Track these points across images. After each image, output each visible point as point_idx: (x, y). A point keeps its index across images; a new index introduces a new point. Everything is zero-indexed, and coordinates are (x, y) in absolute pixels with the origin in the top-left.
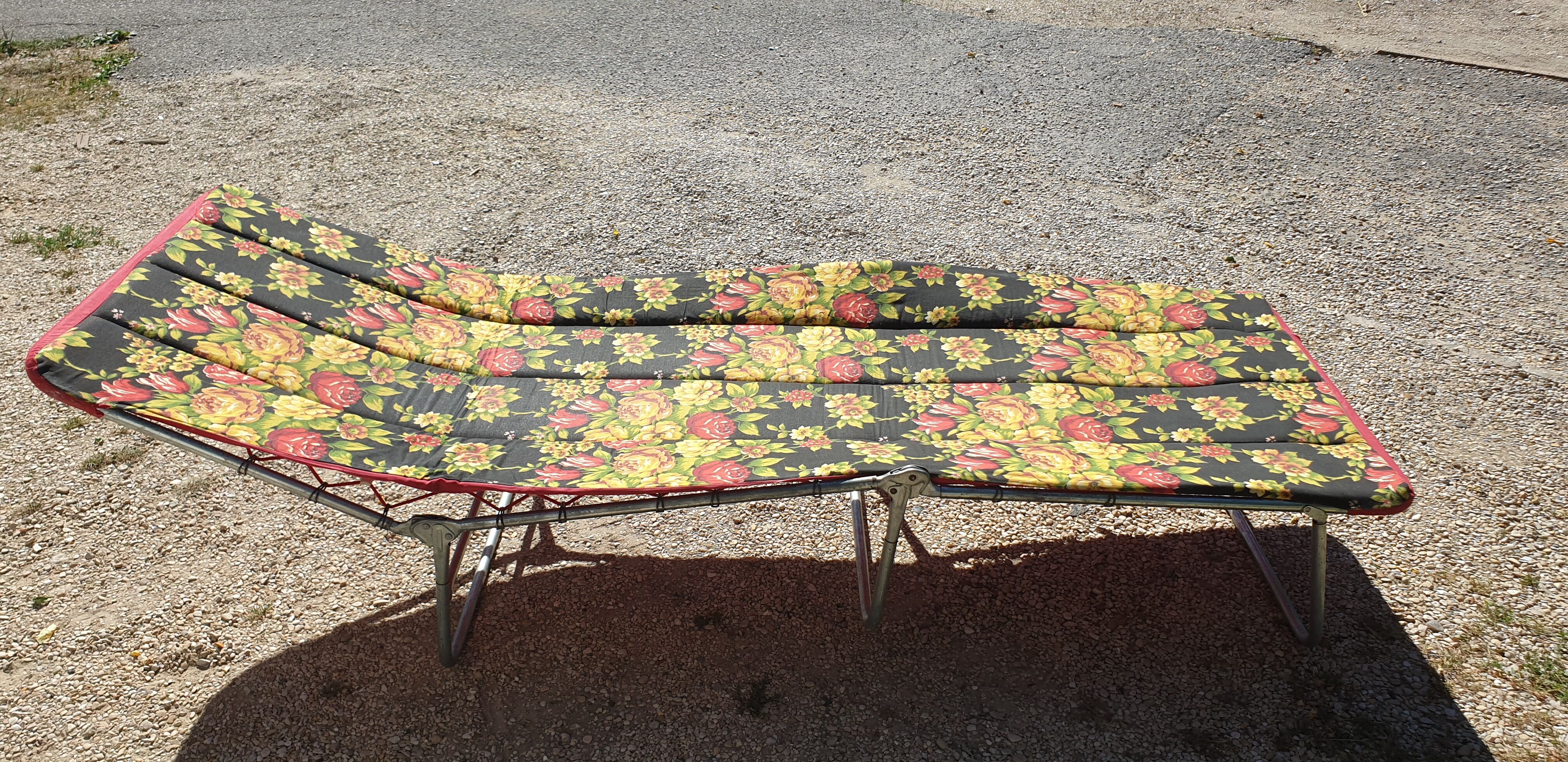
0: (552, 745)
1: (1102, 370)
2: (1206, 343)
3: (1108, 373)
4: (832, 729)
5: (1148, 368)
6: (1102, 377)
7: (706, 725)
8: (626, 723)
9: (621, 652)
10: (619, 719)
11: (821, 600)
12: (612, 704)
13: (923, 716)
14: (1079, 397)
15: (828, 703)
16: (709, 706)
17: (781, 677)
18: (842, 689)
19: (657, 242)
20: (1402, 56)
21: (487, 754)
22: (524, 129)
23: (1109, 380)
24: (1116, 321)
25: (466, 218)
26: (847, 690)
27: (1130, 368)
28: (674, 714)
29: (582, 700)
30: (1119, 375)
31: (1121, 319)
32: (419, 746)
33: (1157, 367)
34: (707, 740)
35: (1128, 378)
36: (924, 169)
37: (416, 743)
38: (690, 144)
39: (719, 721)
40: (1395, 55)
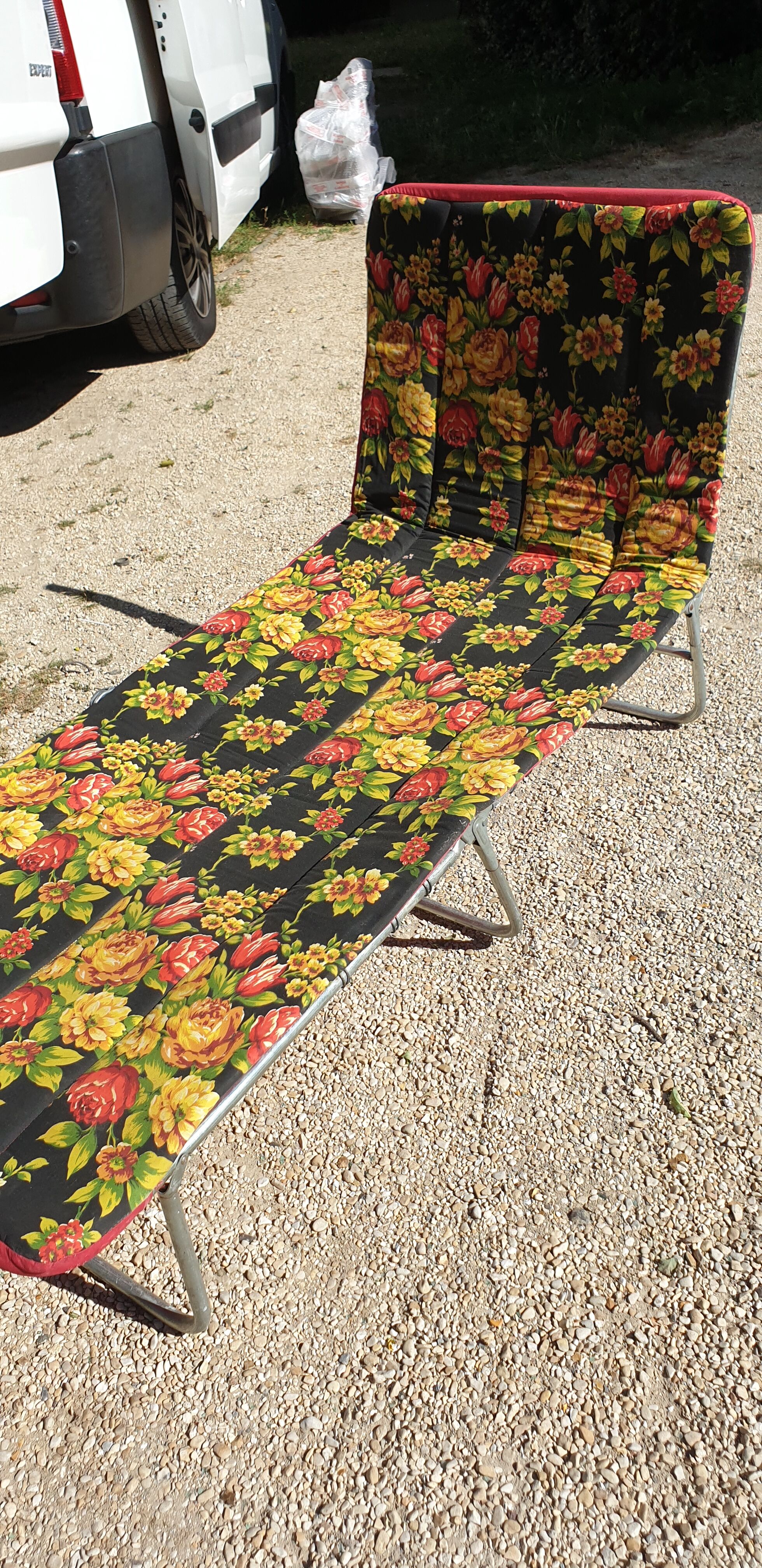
1: (111, 931)
2: (33, 1063)
3: (103, 934)
5: (70, 977)
6: (104, 924)
14: (95, 878)
23: (95, 929)
24: (171, 1003)
27: (89, 961)
30: (90, 944)
31: (170, 1010)
33: (61, 987)
35: (79, 949)
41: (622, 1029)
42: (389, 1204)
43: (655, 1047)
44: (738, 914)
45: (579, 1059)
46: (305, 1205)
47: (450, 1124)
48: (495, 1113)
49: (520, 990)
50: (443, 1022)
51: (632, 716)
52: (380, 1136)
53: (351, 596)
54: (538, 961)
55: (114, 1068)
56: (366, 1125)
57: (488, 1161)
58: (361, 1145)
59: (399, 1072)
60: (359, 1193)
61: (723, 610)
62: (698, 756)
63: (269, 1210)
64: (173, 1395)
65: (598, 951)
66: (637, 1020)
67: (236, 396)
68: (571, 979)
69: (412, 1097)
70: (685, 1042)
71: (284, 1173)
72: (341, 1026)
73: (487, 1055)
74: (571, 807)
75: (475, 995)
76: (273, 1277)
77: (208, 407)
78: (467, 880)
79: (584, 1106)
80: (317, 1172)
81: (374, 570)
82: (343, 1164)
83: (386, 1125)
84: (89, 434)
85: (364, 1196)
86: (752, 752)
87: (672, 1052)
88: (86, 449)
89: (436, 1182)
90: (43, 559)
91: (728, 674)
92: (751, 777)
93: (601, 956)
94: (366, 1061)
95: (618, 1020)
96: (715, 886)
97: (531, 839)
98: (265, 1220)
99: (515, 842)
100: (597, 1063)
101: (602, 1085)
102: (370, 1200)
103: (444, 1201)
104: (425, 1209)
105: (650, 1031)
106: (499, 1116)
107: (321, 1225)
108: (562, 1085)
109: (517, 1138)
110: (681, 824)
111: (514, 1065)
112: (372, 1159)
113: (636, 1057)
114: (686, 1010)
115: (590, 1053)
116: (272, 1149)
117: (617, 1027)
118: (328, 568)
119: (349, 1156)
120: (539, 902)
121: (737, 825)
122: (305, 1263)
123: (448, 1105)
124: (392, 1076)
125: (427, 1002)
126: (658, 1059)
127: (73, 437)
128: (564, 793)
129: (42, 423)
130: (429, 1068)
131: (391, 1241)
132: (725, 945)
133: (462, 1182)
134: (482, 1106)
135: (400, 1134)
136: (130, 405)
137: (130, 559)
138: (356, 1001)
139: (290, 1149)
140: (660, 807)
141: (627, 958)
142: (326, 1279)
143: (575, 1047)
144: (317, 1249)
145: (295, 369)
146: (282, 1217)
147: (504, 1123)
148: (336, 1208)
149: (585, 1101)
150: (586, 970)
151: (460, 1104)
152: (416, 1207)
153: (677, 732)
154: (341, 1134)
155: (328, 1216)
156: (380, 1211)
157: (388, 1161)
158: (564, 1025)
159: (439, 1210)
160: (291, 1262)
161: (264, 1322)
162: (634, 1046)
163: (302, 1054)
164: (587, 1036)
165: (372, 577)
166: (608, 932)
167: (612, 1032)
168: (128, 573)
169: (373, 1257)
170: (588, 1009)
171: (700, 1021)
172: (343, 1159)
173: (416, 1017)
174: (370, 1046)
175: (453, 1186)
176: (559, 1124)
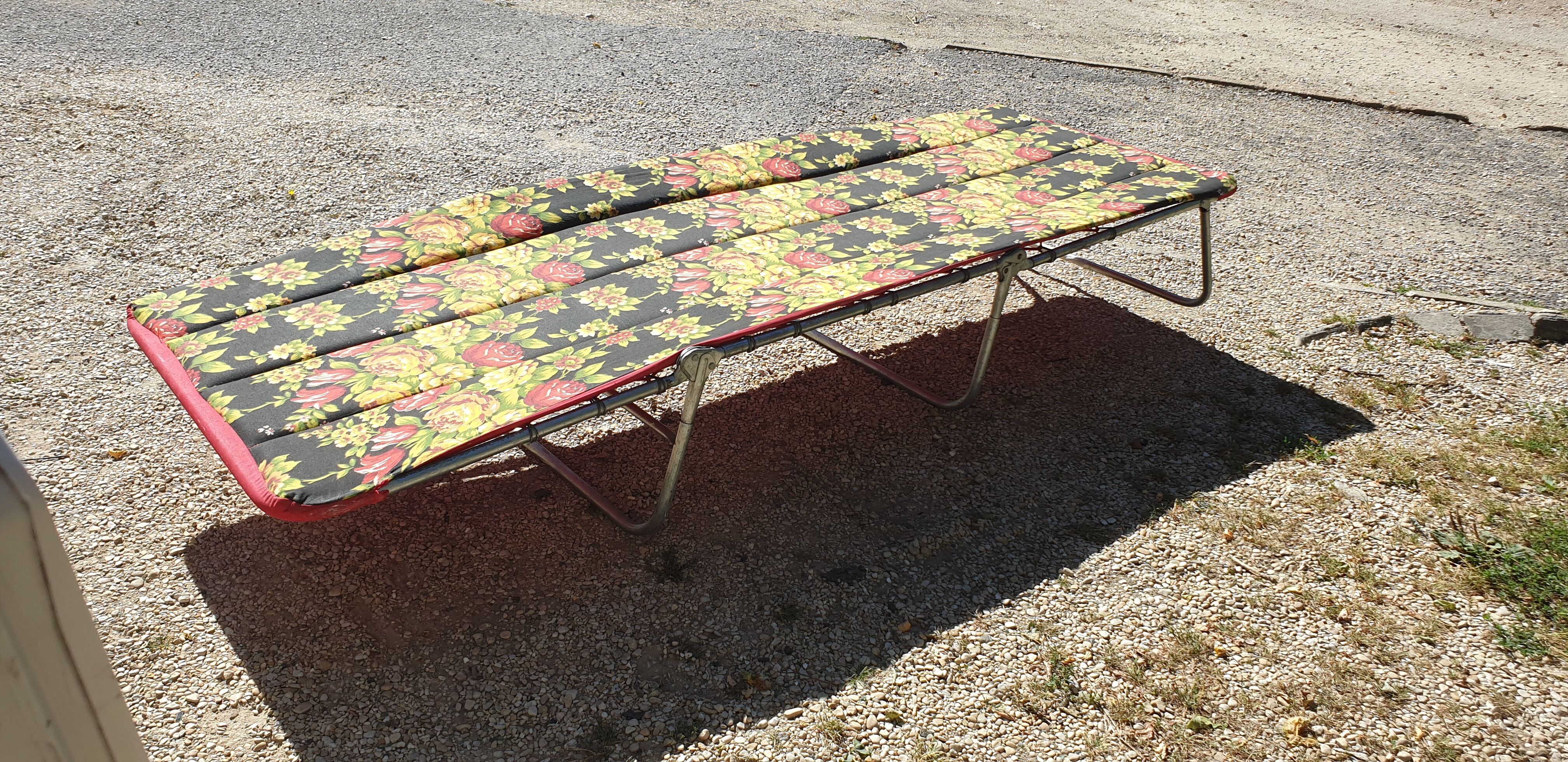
0: (467, 647)
4: (760, 579)
7: (630, 598)
8: (542, 613)
9: (503, 554)
10: (531, 612)
11: (691, 479)
12: (517, 599)
13: (840, 553)
15: (744, 559)
16: (624, 582)
17: (686, 547)
18: (752, 546)
19: (343, 199)
20: (966, 49)
21: (395, 668)
22: (122, 107)
25: (91, 189)
26: (756, 546)
28: (591, 596)
29: (479, 602)
32: (304, 677)
34: (638, 610)
36: (598, 134)
37: (300, 675)
38: (336, 117)
39: (643, 593)
40: (961, 49)
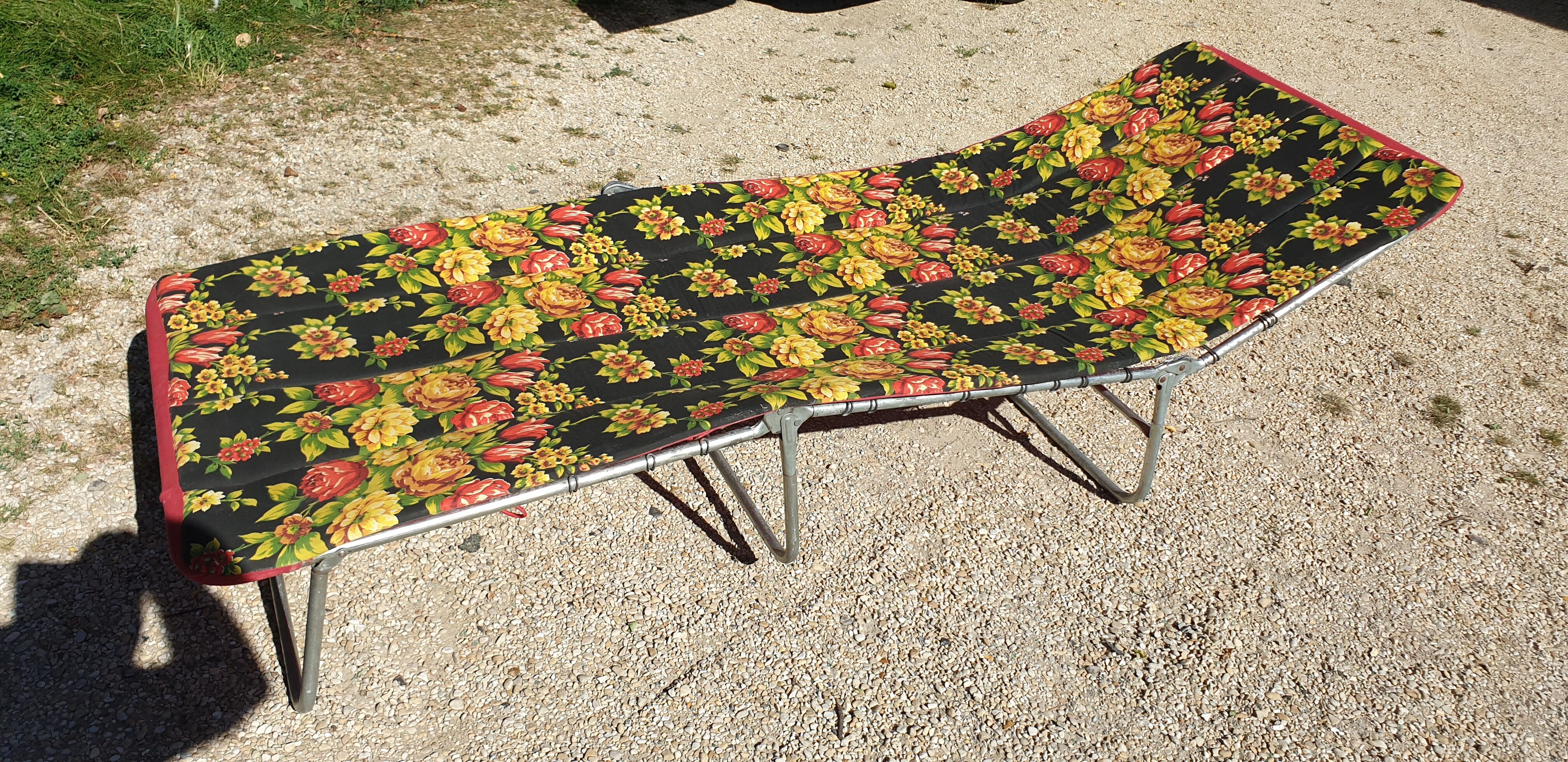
2: (314, 434)
5: (401, 388)
23: (450, 364)
27: (424, 383)
30: (437, 372)
31: (432, 445)
33: (388, 392)
35: (427, 372)
41: (818, 708)
42: (518, 722)
43: (830, 738)
44: (1011, 680)
45: (761, 709)
46: (460, 684)
47: (616, 694)
48: (656, 707)
49: (768, 630)
50: (684, 619)
51: (1085, 472)
52: (558, 671)
53: (886, 219)
54: (805, 616)
55: (359, 465)
56: (555, 656)
57: (617, 739)
58: (539, 668)
59: (616, 633)
60: (504, 701)
61: (1262, 427)
62: (1110, 536)
63: (434, 672)
64: (253, 750)
65: (860, 638)
66: (837, 710)
67: (1002, 55)
68: (818, 646)
69: (608, 658)
70: (860, 750)
71: (468, 653)
72: (607, 574)
73: (695, 663)
74: (954, 516)
75: (729, 613)
76: (393, 719)
77: (969, 54)
78: (810, 524)
79: (731, 746)
80: (490, 666)
81: (924, 209)
82: (512, 673)
83: (570, 665)
84: (852, 36)
85: (506, 705)
86: (1165, 559)
87: (840, 750)
88: (839, 47)
89: (565, 729)
90: (727, 118)
91: (1210, 483)
92: (1143, 579)
93: (860, 644)
94: (599, 611)
95: (822, 701)
96: (1014, 648)
97: (895, 522)
98: (424, 677)
99: (879, 517)
100: (772, 720)
101: (760, 740)
102: (507, 711)
103: (558, 746)
104: (538, 742)
105: (838, 724)
106: (657, 712)
107: (457, 705)
108: (728, 720)
109: (655, 736)
110: (1038, 582)
111: (705, 682)
112: (537, 682)
113: (807, 736)
114: (887, 727)
115: (774, 710)
116: (476, 631)
117: (815, 703)
118: (890, 188)
119: (523, 670)
120: (852, 574)
121: (1086, 611)
122: (422, 724)
123: (629, 680)
124: (608, 634)
125: (688, 596)
126: (823, 749)
127: (838, 34)
128: (960, 501)
129: (826, 13)
130: (641, 645)
131: (494, 749)
132: (973, 697)
133: (584, 741)
134: (653, 696)
135: (573, 678)
136: (907, 27)
137: (791, 148)
138: (635, 563)
139: (487, 639)
140: (1034, 559)
141: (879, 658)
142: (426, 745)
143: (767, 698)
144: (440, 720)
145: (1073, 53)
146: (438, 683)
147: (656, 720)
148: (479, 702)
149: (734, 743)
150: (836, 647)
151: (638, 684)
152: (534, 737)
153: (1113, 506)
154: (532, 652)
155: (469, 702)
156: (506, 722)
157: (546, 691)
158: (774, 677)
159: (548, 750)
160: (413, 717)
161: (357, 745)
162: (814, 727)
163: (559, 577)
164: (784, 696)
165: (918, 214)
166: (884, 629)
167: (808, 705)
168: (780, 158)
169: (471, 751)
170: (807, 677)
171: (888, 742)
172: (516, 670)
173: (668, 601)
174: (612, 602)
175: (574, 739)
176: (696, 746)
